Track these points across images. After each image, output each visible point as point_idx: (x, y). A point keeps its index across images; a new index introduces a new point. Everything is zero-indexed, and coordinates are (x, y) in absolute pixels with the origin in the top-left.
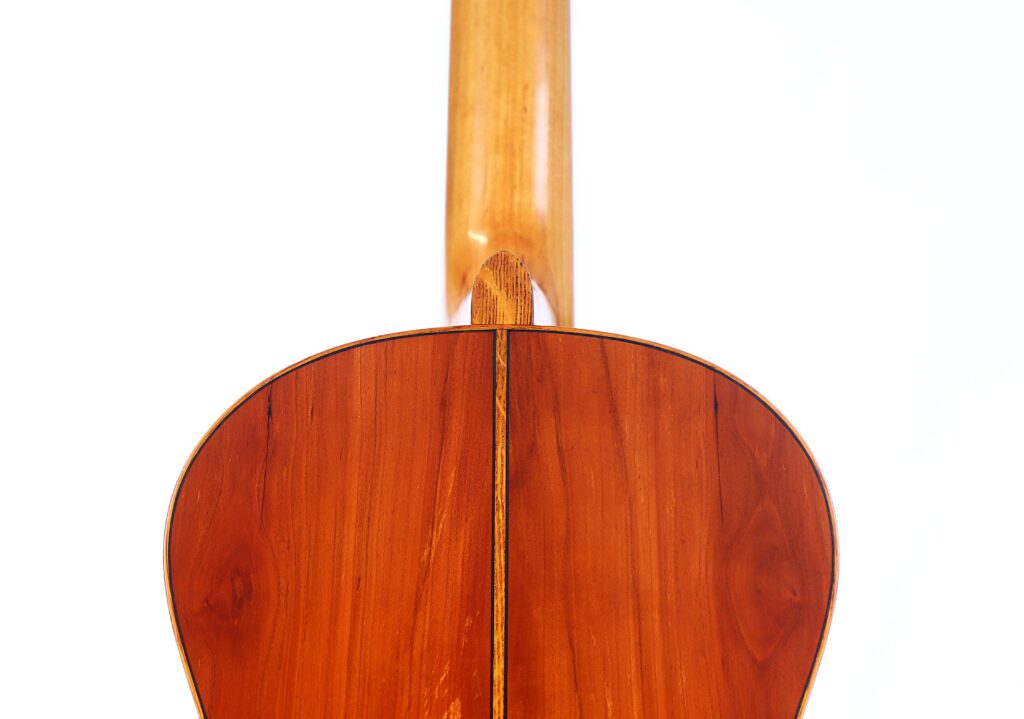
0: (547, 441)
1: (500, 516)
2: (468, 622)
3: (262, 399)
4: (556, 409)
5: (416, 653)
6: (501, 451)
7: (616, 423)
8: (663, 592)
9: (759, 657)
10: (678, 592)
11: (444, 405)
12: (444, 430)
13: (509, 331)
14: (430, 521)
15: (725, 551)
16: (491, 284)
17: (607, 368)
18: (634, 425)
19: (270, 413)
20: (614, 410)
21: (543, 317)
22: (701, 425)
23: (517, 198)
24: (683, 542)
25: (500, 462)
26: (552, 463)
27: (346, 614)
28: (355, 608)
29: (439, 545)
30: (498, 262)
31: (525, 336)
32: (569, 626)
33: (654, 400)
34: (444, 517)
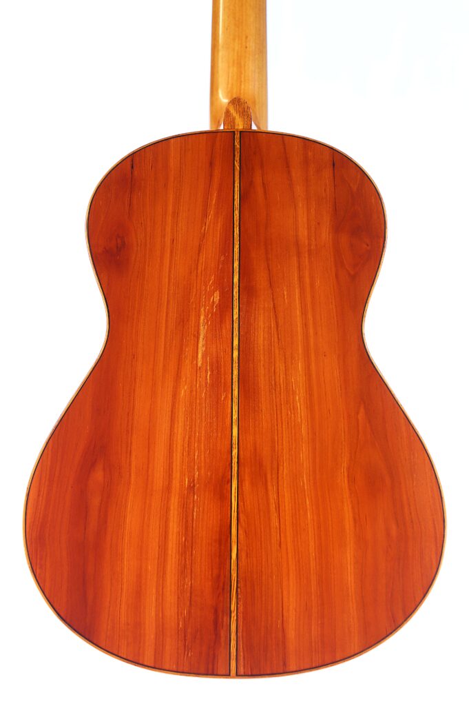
0: (258, 180)
1: (237, 213)
2: (222, 258)
3: (129, 163)
4: (262, 166)
5: (199, 271)
6: (237, 184)
7: (289, 172)
8: (310, 245)
9: (352, 273)
10: (316, 245)
11: (211, 164)
12: (211, 176)
13: (240, 132)
14: (205, 215)
15: (337, 229)
16: (232, 111)
17: (285, 148)
18: (297, 173)
19: (132, 167)
20: (288, 167)
21: (254, 127)
22: (327, 173)
23: (243, 86)
24: (319, 224)
25: (237, 189)
26: (260, 190)
27: (168, 255)
28: (172, 252)
29: (209, 226)
30: (236, 102)
31: (247, 134)
32: (268, 260)
33: (306, 162)
34: (212, 212)
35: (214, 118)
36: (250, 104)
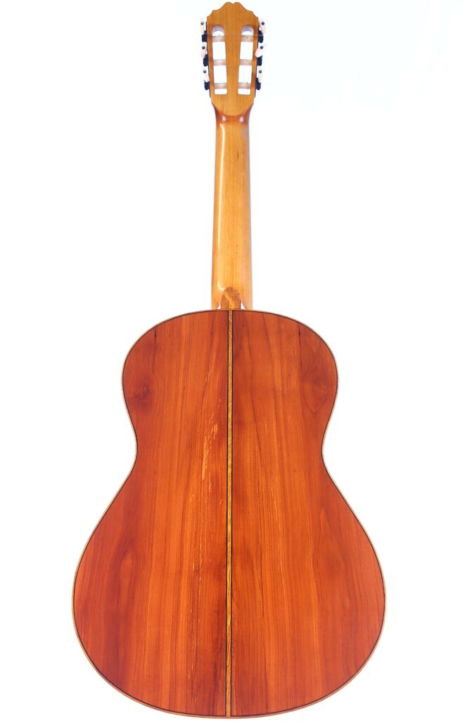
0: (245, 344)
1: (230, 368)
2: (220, 400)
3: (153, 332)
4: (248, 335)
5: (203, 410)
6: (230, 348)
7: (268, 339)
8: (283, 391)
9: (314, 410)
10: (288, 391)
11: (212, 333)
12: (212, 342)
13: (233, 311)
14: (207, 369)
15: (302, 379)
16: (227, 296)
17: (264, 322)
18: (273, 340)
19: (155, 336)
20: (267, 335)
21: (243, 308)
22: (295, 340)
23: (234, 279)
24: (289, 375)
25: (230, 351)
26: (247, 351)
27: (180, 398)
28: (183, 396)
29: (210, 377)
30: (230, 290)
31: (237, 312)
32: (253, 401)
33: (280, 332)
34: (212, 368)
35: (214, 301)
36: (240, 291)
